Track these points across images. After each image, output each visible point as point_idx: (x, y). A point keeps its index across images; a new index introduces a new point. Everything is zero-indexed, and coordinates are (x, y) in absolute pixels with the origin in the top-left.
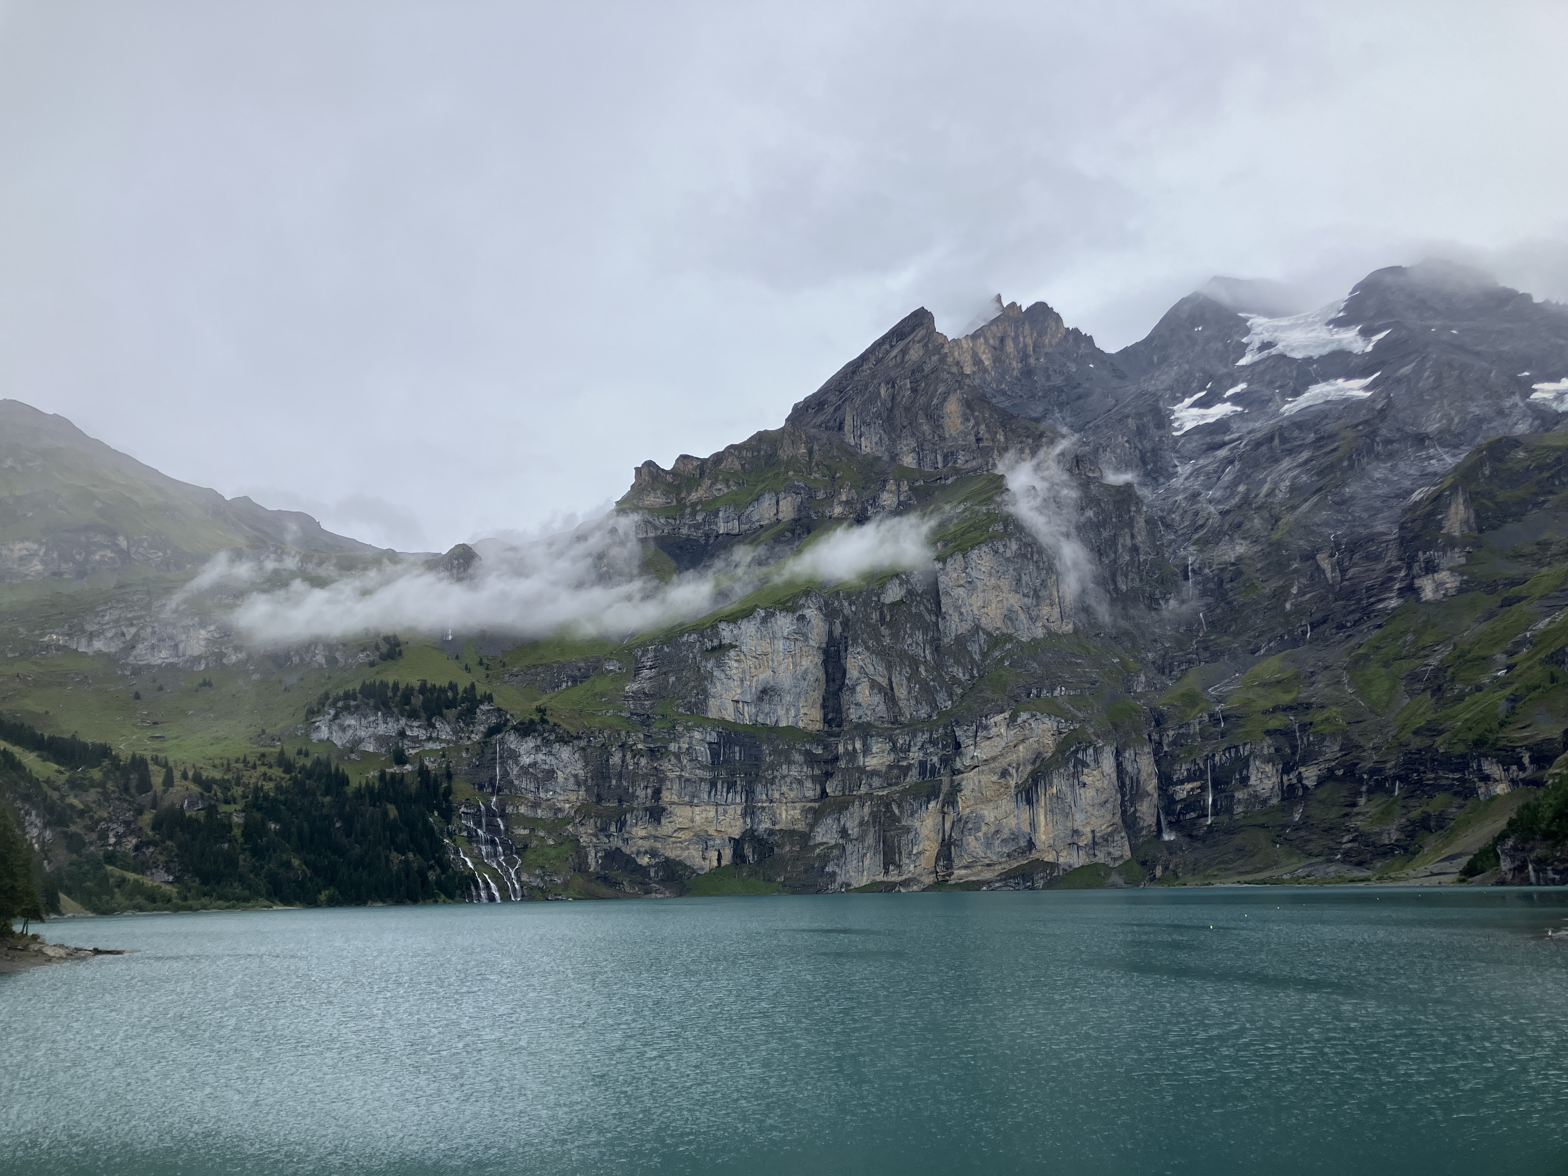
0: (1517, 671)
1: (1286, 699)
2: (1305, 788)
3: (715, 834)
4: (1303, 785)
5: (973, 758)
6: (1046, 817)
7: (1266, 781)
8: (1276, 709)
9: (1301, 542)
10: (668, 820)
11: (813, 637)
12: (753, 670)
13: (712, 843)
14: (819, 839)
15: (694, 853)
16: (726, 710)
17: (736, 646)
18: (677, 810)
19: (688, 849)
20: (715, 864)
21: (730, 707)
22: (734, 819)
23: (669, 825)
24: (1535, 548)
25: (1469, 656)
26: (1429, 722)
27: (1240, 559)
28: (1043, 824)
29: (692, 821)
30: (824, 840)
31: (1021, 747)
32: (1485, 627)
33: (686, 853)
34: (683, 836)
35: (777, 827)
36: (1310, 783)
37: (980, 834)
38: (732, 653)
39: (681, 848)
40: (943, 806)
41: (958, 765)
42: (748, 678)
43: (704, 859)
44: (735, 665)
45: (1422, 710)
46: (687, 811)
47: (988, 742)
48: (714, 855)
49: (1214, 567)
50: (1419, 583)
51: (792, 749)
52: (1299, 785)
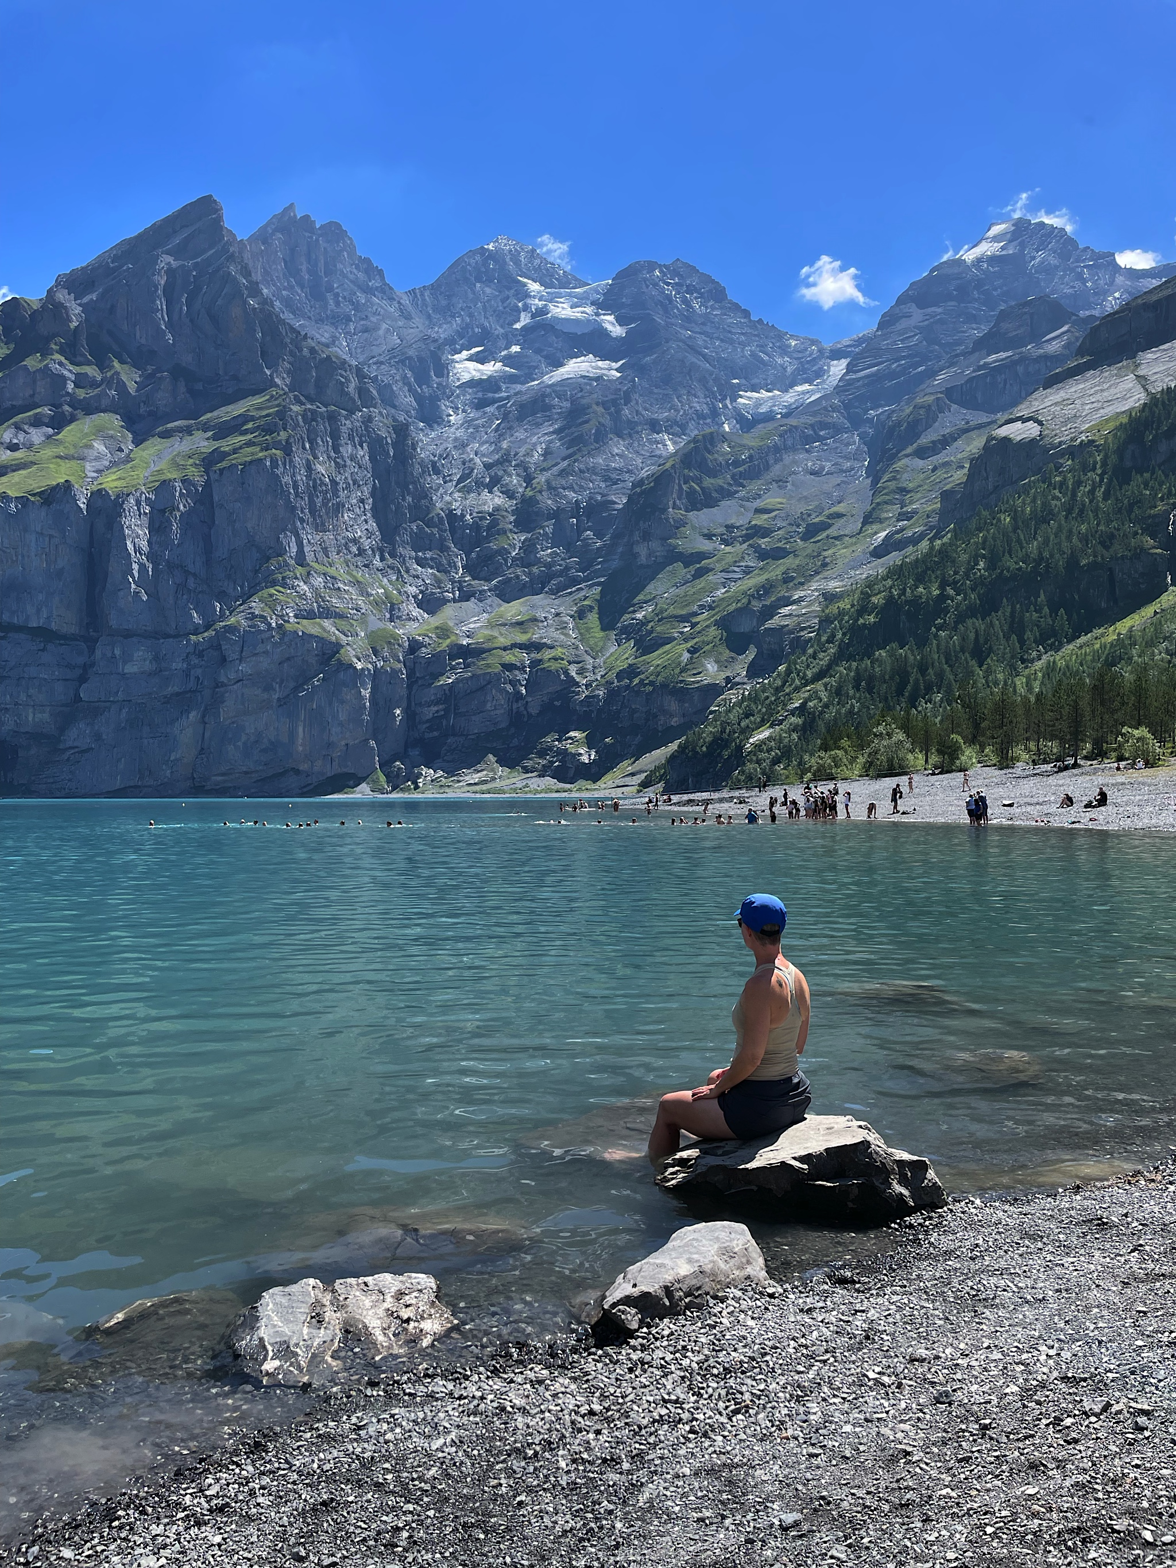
0: (698, 628)
1: (522, 638)
2: (530, 715)
5: (237, 672)
6: (304, 729)
7: (500, 708)
8: (514, 646)
9: (550, 502)
14: (70, 744)
24: (723, 530)
25: (665, 615)
26: (630, 665)
27: (497, 509)
28: (301, 735)
30: (75, 744)
31: (285, 665)
32: (680, 591)
35: (22, 729)
36: (535, 711)
37: (239, 743)
40: (203, 716)
41: (223, 679)
45: (626, 655)
47: (254, 658)
49: (475, 514)
50: (637, 549)
51: (43, 650)
52: (525, 713)
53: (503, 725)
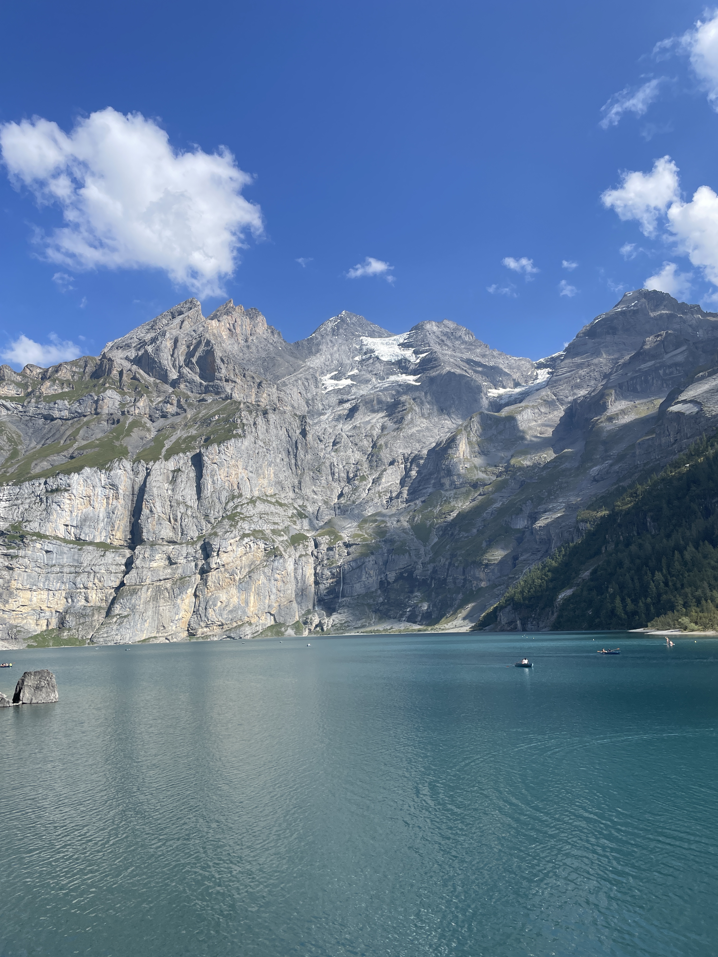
3: (47, 609)
4: (387, 581)
5: (216, 564)
6: (254, 597)
7: (370, 579)
9: (387, 455)
10: (14, 600)
11: (121, 487)
12: (79, 506)
13: (43, 614)
14: (117, 612)
15: (31, 621)
16: (59, 530)
17: (69, 490)
18: (21, 594)
19: (26, 618)
20: (44, 628)
21: (62, 528)
22: (60, 599)
23: (14, 603)
27: (358, 461)
28: (252, 602)
29: (31, 601)
30: (120, 612)
31: (243, 558)
33: (25, 621)
34: (24, 611)
35: (89, 605)
36: (391, 580)
37: (216, 608)
38: (66, 494)
39: (22, 618)
40: (195, 592)
41: (207, 568)
42: (75, 511)
43: (37, 625)
44: (68, 502)
46: (28, 594)
47: (225, 555)
48: (44, 623)
49: (345, 464)
50: (443, 481)
51: (103, 556)
52: (386, 581)
53: (373, 590)
